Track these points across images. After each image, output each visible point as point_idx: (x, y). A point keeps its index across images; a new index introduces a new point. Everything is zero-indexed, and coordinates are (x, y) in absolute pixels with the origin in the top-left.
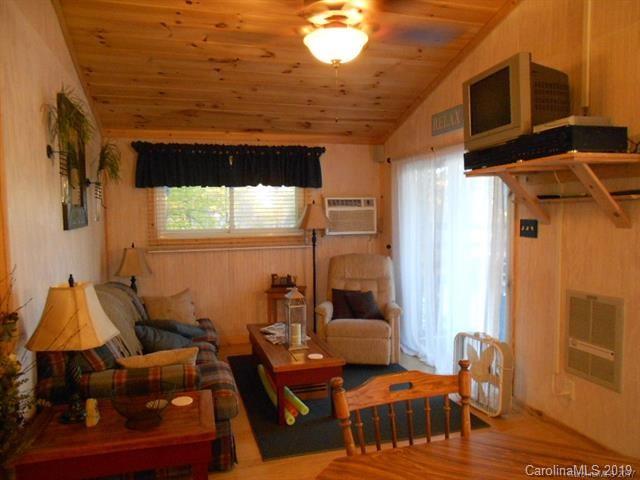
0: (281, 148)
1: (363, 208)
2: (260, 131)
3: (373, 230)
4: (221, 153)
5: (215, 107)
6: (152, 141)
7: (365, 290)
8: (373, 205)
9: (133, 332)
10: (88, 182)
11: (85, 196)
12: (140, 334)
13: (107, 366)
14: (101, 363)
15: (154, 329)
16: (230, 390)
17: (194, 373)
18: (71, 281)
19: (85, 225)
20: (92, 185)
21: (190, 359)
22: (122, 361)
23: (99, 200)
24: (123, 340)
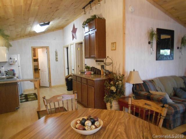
9: (172, 89)
10: (178, 48)
11: (172, 52)
12: (175, 90)
13: (146, 91)
14: (145, 90)
15: (181, 90)
16: (172, 108)
17: (161, 99)
18: (134, 70)
19: (171, 60)
20: (179, 49)
21: (164, 96)
22: (150, 91)
23: (181, 53)
24: (161, 88)
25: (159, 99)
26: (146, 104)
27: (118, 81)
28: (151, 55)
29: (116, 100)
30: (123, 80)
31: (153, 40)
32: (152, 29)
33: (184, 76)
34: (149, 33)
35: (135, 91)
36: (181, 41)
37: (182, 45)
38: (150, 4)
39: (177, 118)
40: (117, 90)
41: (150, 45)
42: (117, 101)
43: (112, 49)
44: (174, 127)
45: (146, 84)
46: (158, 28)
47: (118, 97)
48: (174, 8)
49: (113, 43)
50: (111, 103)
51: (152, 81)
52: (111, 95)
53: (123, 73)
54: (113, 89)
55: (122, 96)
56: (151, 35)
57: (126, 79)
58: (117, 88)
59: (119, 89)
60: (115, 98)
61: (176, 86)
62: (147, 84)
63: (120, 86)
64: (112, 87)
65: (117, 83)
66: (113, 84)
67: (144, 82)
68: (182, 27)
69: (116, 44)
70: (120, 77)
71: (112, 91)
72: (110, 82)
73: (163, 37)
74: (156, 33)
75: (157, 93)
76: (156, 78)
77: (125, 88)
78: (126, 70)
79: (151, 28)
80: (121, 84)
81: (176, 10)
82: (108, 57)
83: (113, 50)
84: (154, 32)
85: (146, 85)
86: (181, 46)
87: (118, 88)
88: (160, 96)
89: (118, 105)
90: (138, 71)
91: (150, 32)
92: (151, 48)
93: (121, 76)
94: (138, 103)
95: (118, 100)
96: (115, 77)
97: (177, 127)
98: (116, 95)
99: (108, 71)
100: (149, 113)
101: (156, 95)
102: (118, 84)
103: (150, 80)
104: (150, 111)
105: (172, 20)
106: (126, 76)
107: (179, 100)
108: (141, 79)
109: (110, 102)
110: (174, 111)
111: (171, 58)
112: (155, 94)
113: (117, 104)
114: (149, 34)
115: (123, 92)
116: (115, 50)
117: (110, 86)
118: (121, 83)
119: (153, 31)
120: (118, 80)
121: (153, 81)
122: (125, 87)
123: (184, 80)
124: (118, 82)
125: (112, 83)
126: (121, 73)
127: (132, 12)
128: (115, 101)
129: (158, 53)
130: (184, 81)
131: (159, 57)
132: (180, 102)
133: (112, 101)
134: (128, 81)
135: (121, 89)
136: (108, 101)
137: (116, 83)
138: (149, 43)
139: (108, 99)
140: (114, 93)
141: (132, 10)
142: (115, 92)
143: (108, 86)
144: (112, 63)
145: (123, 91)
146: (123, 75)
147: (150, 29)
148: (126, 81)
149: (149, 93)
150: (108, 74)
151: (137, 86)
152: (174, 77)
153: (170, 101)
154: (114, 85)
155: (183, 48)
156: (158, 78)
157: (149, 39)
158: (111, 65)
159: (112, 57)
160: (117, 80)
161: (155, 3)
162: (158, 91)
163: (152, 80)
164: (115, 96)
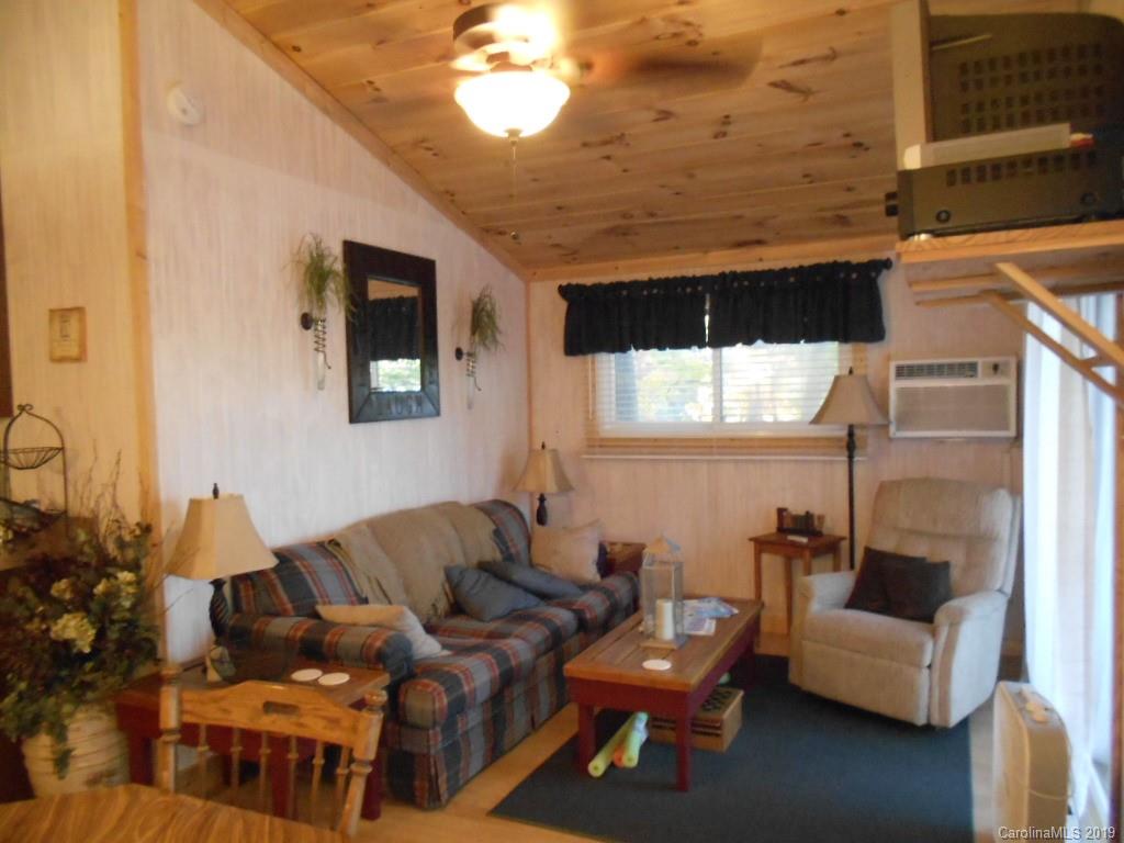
0: (799, 271)
1: (982, 381)
2: (759, 242)
3: (1006, 427)
4: (689, 290)
5: (652, 215)
6: (589, 281)
7: (938, 558)
8: (1005, 374)
9: (442, 576)
10: (459, 354)
11: (431, 374)
12: (453, 579)
13: (298, 611)
14: (289, 606)
15: (485, 575)
16: (435, 684)
17: (378, 644)
18: (216, 492)
19: (430, 416)
20: (465, 357)
21: (398, 624)
22: (321, 609)
23: (472, 379)
24: (383, 582)
25: (371, 646)
26: (269, 707)
27: (110, 570)
28: (320, 392)
29: (98, 701)
30: (143, 562)
31: (329, 306)
32: (318, 245)
33: (496, 502)
34: (299, 262)
35: (230, 619)
36: (468, 317)
37: (477, 338)
38: (297, 95)
39: (466, 733)
40: (101, 635)
41: (310, 333)
42: (107, 711)
43: (58, 353)
44: (455, 790)
45: (296, 567)
46: (350, 237)
47: (111, 680)
48: (425, 145)
49: (62, 315)
50: (59, 732)
51: (329, 547)
52: (62, 680)
53: (143, 512)
54: (70, 634)
55: (144, 670)
56: (316, 276)
57: (167, 551)
58: (102, 616)
59: (116, 627)
60: (90, 695)
61: (460, 560)
62: (303, 570)
63: (127, 604)
64: (66, 616)
65: (100, 588)
66: (68, 596)
67: (284, 557)
68: (474, 244)
69: (82, 321)
70: (122, 545)
71: (67, 644)
72: (49, 588)
73: (379, 289)
74: (339, 266)
75: (361, 614)
76: (355, 528)
77: (163, 613)
78: (163, 496)
79: (309, 239)
80: (131, 590)
81: (435, 155)
82: (22, 408)
83: (62, 360)
84: (331, 259)
85: (296, 573)
86: (472, 344)
87: (113, 622)
88: (374, 629)
89: (114, 738)
90: (240, 497)
91: (308, 260)
92: (317, 350)
93: (128, 538)
94: (225, 711)
95: (110, 703)
96: (87, 549)
97: (467, 782)
98: (95, 670)
99: (27, 505)
100: (293, 756)
101: (355, 625)
102: (112, 594)
103: (321, 540)
104: (293, 744)
105: (423, 203)
106: (164, 529)
107: (474, 634)
108: (261, 542)
109: (50, 731)
110: (445, 701)
111: (428, 407)
112: (350, 621)
113: (107, 732)
114: (303, 270)
115: (148, 640)
116: (80, 358)
117: (44, 618)
118: (129, 584)
119: (321, 257)
120: (112, 562)
121: (338, 544)
122: (163, 604)
123: (494, 522)
124: (109, 576)
125: (61, 588)
126: (133, 517)
127: (188, 128)
128: (95, 710)
129: (357, 380)
130: (493, 527)
131: (365, 406)
132: (480, 641)
133: (71, 715)
134: (179, 567)
135: (131, 624)
136: (30, 728)
137: (93, 586)
138: (307, 322)
139: (33, 708)
140: (83, 658)
141: (184, 111)
142: (87, 650)
143: (30, 619)
144: (62, 449)
145: (151, 635)
146: (147, 529)
147: (302, 241)
148: (165, 564)
149: (312, 622)
150: (32, 529)
151: (242, 586)
152: (448, 510)
153: (428, 647)
154: (82, 602)
155: (481, 352)
156: (364, 527)
157: (300, 297)
158: (57, 461)
159: (58, 411)
160: (105, 566)
161: (328, 97)
162: (365, 601)
163: (334, 543)
164: (88, 678)
